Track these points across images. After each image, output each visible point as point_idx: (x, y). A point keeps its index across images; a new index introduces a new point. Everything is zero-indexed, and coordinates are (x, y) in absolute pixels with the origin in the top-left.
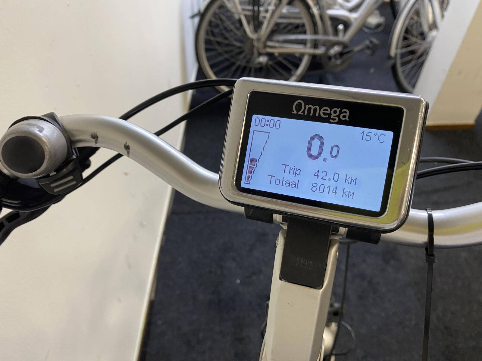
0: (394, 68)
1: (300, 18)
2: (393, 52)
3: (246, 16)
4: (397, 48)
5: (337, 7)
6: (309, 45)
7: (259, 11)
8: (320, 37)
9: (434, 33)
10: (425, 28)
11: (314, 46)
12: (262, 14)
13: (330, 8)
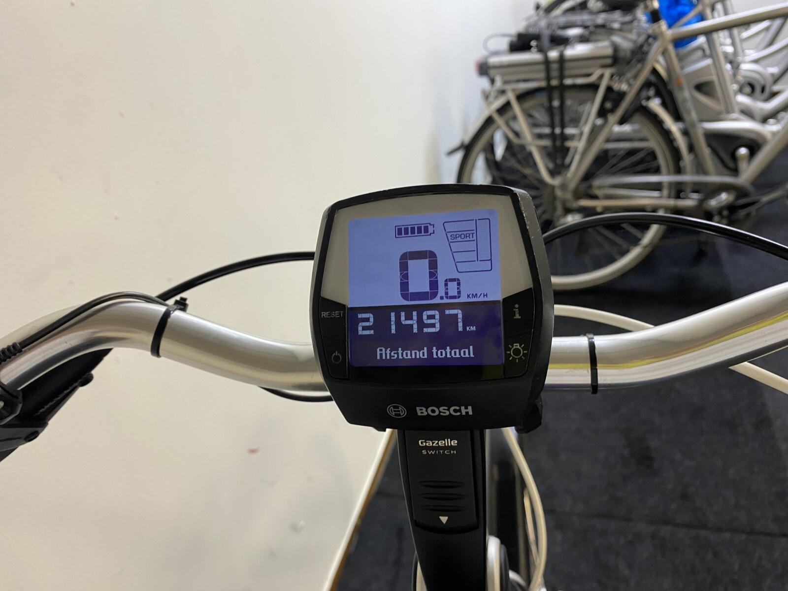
6: (666, 192)
7: (564, 137)
8: (688, 177)
11: (675, 194)
12: (571, 143)
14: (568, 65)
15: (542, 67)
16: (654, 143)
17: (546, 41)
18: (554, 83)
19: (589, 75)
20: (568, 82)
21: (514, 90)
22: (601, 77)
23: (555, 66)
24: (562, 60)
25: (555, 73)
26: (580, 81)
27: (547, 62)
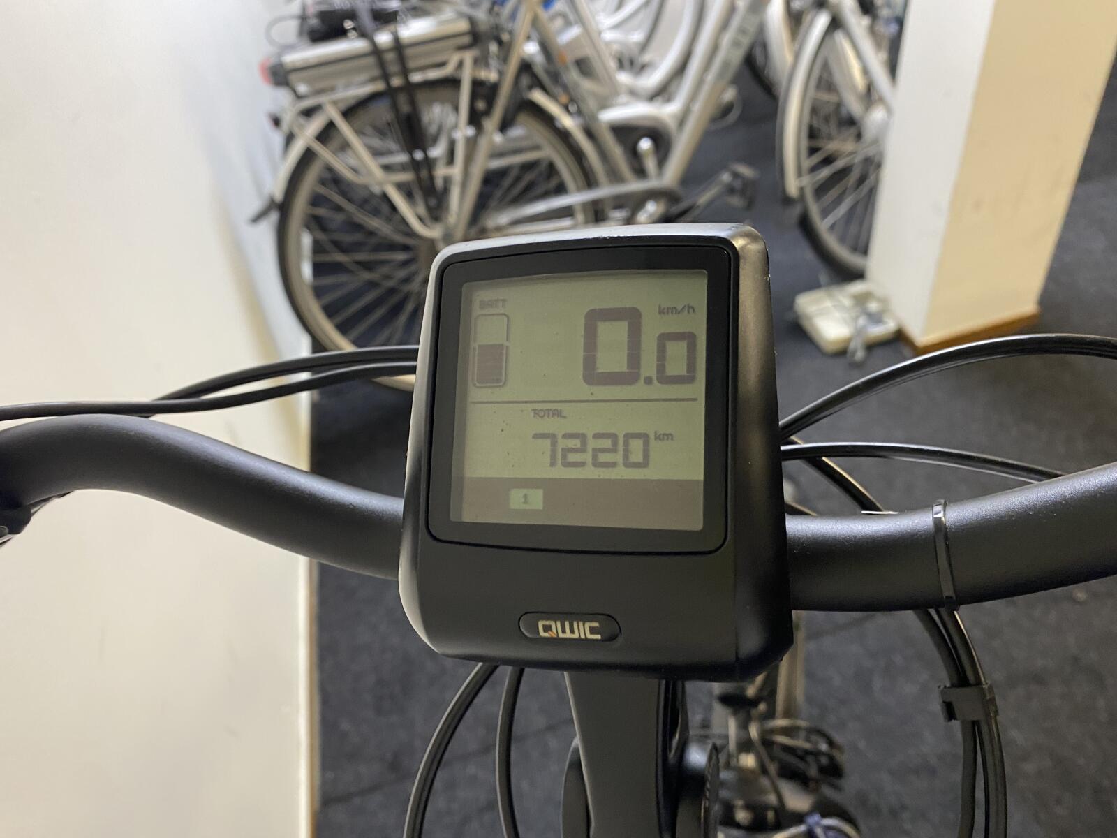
0: (805, 225)
1: (537, 148)
2: (793, 185)
3: (400, 186)
4: (799, 173)
5: (623, 98)
6: (580, 217)
7: (429, 163)
8: (604, 191)
9: (877, 115)
10: (854, 106)
11: (594, 217)
12: (441, 172)
13: (604, 104)
14: (409, 52)
15: (371, 60)
16: (549, 151)
17: (366, 20)
18: (396, 82)
19: (442, 65)
20: (416, 78)
21: (335, 103)
22: (460, 65)
23: (390, 57)
24: (398, 46)
25: (393, 68)
26: (433, 74)
27: (376, 52)
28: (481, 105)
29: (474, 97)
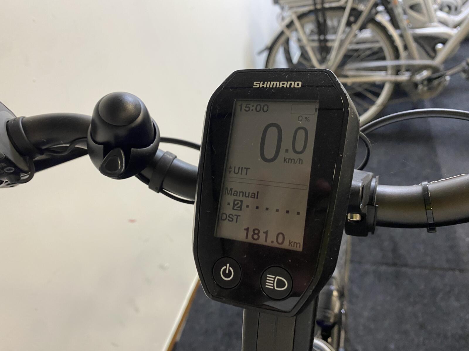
18: (319, 7)
19: (339, 1)
20: (327, 5)
21: (296, 13)
22: (347, 1)
25: (318, 0)
26: (334, 5)
28: (352, 19)
29: (350, 15)
